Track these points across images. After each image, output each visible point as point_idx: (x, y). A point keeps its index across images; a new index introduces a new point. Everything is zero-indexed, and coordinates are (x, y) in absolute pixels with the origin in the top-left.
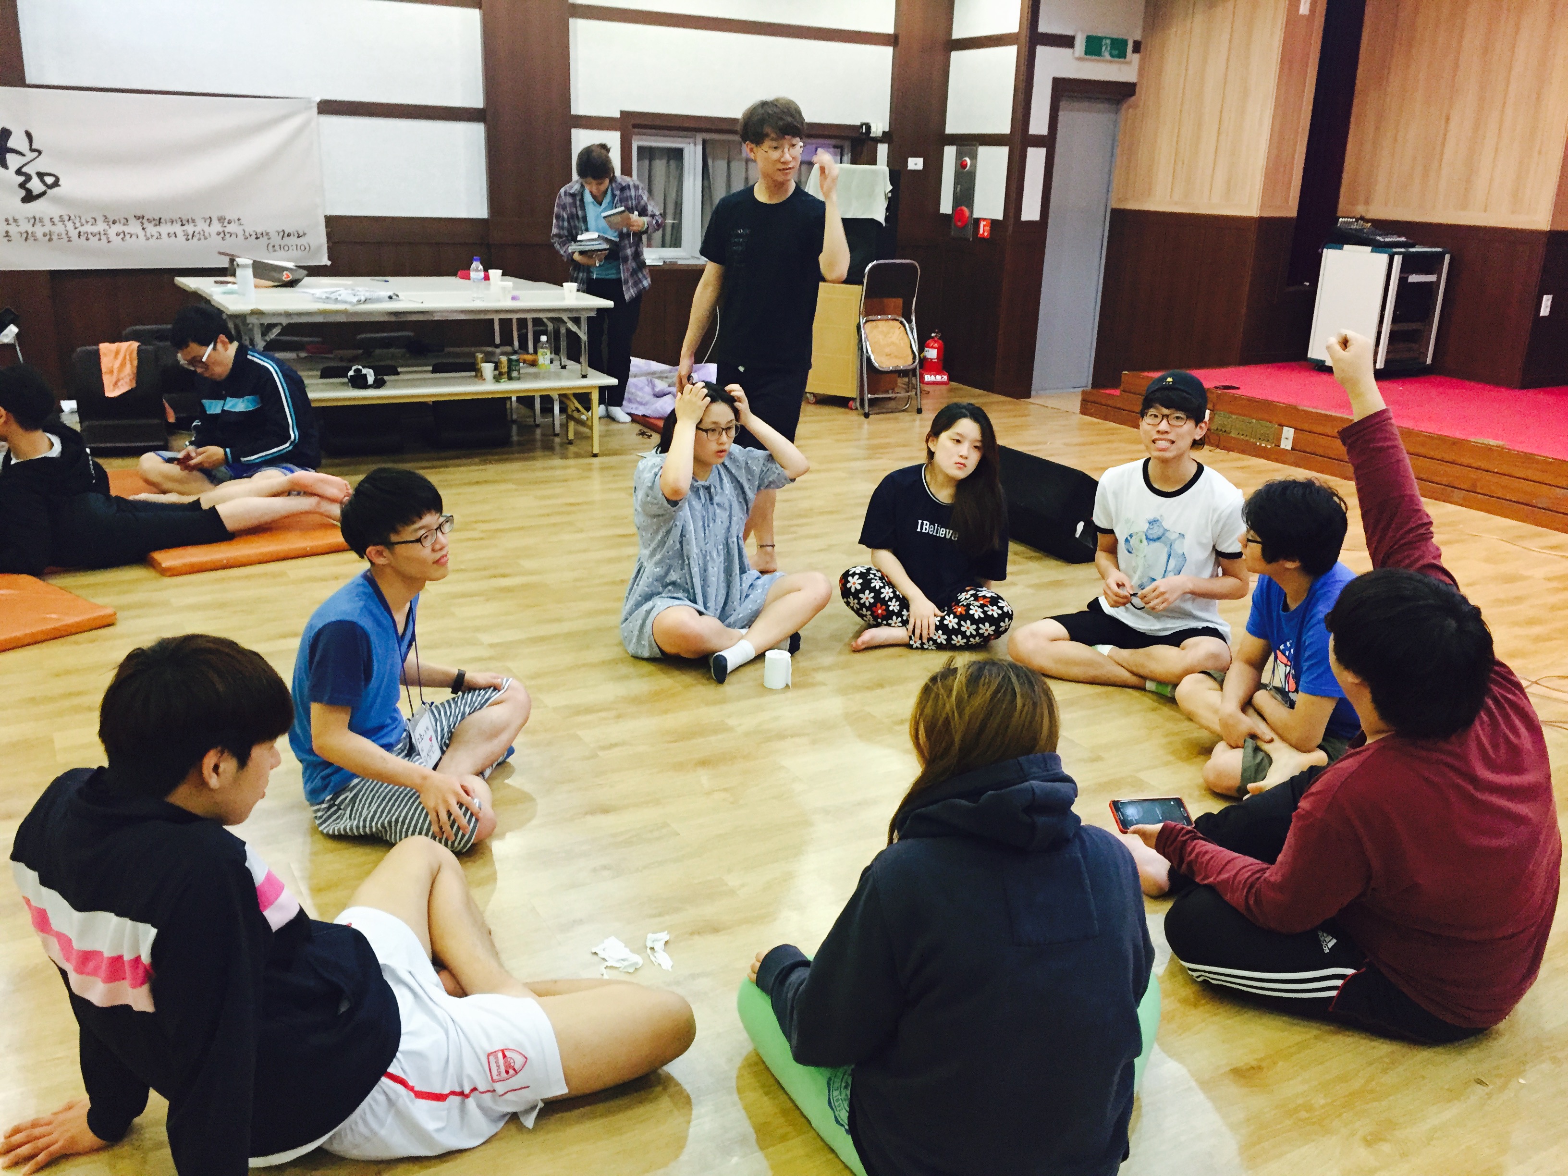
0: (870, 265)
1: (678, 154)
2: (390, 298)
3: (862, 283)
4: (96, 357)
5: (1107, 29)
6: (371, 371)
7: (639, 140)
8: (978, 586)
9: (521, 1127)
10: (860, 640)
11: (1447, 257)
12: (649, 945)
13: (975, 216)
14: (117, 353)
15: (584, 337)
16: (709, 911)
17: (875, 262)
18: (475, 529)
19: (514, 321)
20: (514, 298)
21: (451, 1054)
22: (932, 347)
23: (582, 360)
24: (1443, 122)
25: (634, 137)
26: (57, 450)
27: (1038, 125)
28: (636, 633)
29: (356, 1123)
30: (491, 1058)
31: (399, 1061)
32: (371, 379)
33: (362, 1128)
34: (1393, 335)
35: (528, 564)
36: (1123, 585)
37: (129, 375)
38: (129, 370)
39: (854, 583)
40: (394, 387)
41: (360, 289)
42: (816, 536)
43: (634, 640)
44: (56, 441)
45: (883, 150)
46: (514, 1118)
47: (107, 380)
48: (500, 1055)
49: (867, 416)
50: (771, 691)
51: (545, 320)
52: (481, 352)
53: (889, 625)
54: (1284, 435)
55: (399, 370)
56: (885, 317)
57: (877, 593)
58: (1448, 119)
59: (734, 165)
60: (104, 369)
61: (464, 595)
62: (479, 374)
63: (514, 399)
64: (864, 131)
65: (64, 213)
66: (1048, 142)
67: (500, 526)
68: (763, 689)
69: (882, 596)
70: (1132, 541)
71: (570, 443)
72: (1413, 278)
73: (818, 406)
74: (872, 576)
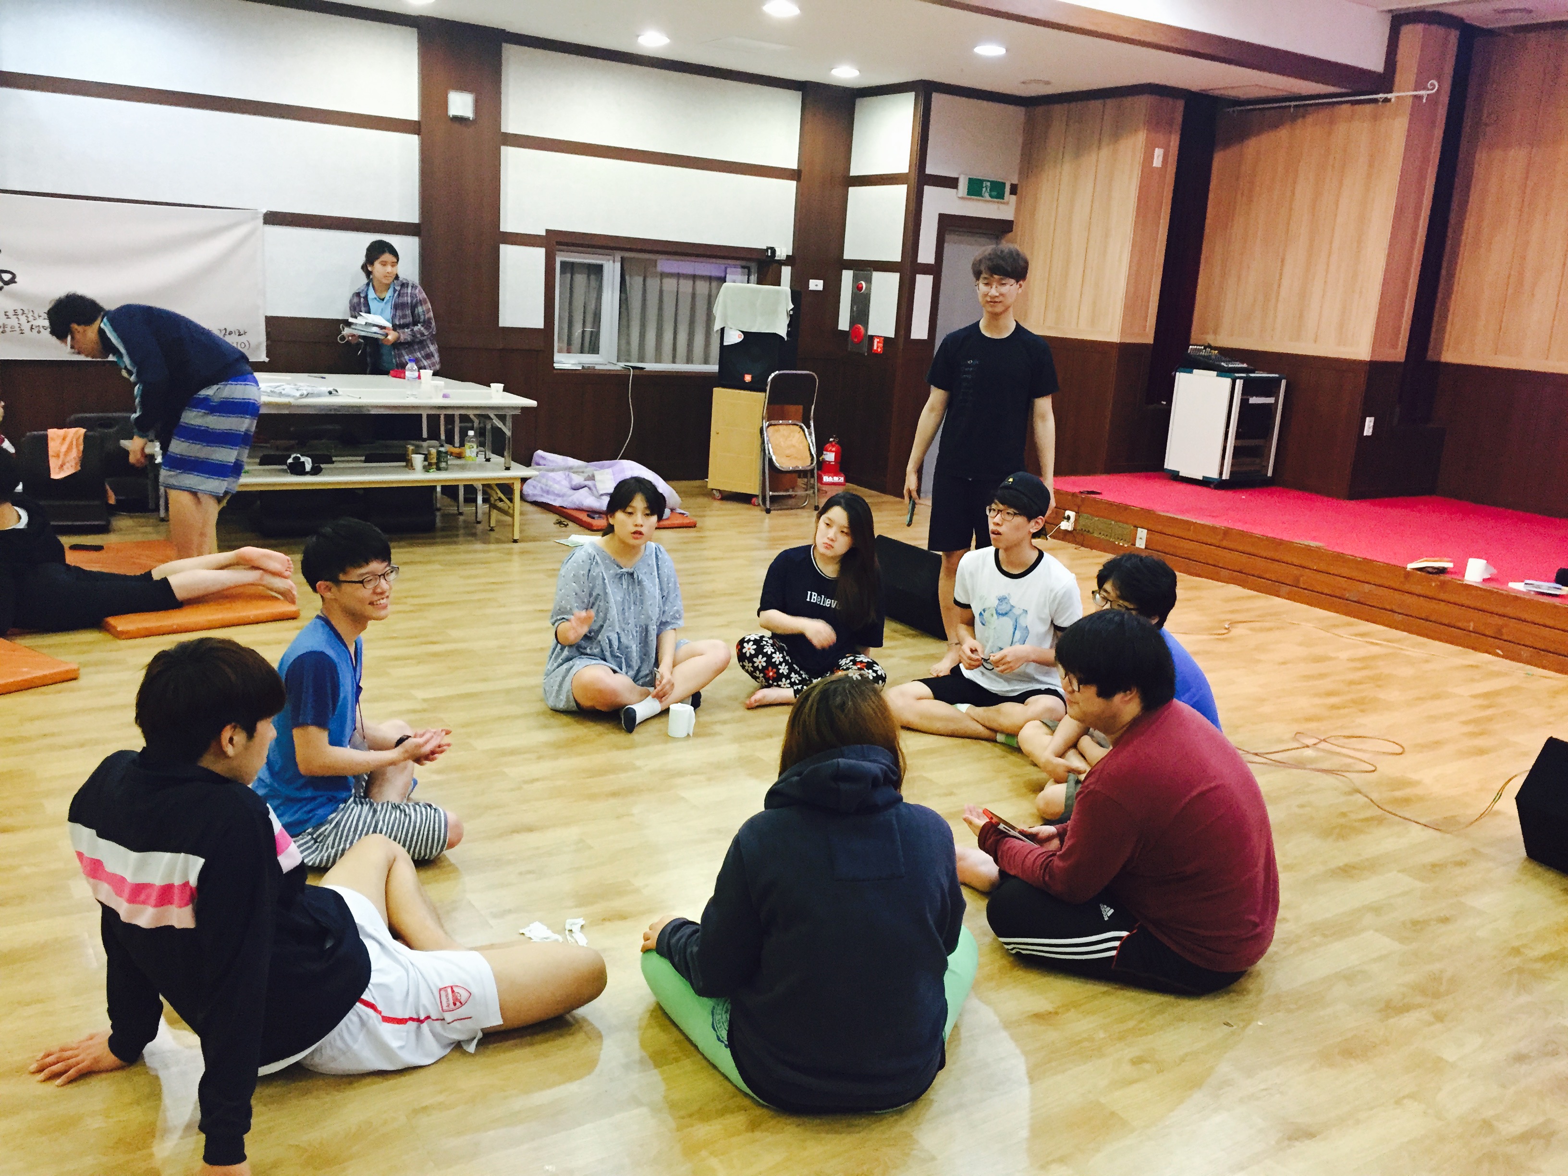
0: (773, 375)
1: (598, 270)
2: (330, 393)
3: (765, 391)
4: (44, 441)
5: (988, 172)
6: (310, 460)
7: (563, 256)
8: (856, 653)
9: (465, 1053)
10: (753, 699)
11: (1284, 382)
12: (568, 927)
13: (870, 333)
14: (64, 439)
15: (508, 433)
16: (618, 904)
17: (777, 372)
18: (405, 603)
19: (442, 418)
20: (445, 396)
21: (410, 986)
22: (831, 451)
23: (506, 454)
24: (1279, 264)
25: (557, 253)
26: (23, 523)
27: (926, 255)
28: (556, 688)
29: (335, 1040)
30: (443, 993)
31: (369, 989)
32: (308, 467)
33: (339, 1043)
34: (1236, 449)
35: (454, 633)
36: (976, 650)
37: (75, 458)
38: (75, 454)
39: (749, 649)
40: (329, 475)
41: (302, 384)
42: (717, 614)
43: (554, 694)
44: (24, 514)
45: (786, 272)
46: (458, 1046)
47: (53, 463)
48: (449, 990)
49: (768, 511)
50: (674, 739)
51: (472, 417)
52: (413, 445)
53: (779, 686)
54: (1139, 535)
55: (334, 459)
56: (785, 422)
57: (769, 657)
58: (1283, 261)
59: (649, 281)
60: (51, 453)
61: (396, 659)
62: (410, 465)
63: (439, 489)
64: (769, 254)
65: (18, 306)
66: (935, 270)
67: (427, 600)
68: (667, 738)
69: (773, 660)
70: (985, 615)
71: (492, 530)
72: (1253, 400)
73: (724, 502)
74: (765, 643)
